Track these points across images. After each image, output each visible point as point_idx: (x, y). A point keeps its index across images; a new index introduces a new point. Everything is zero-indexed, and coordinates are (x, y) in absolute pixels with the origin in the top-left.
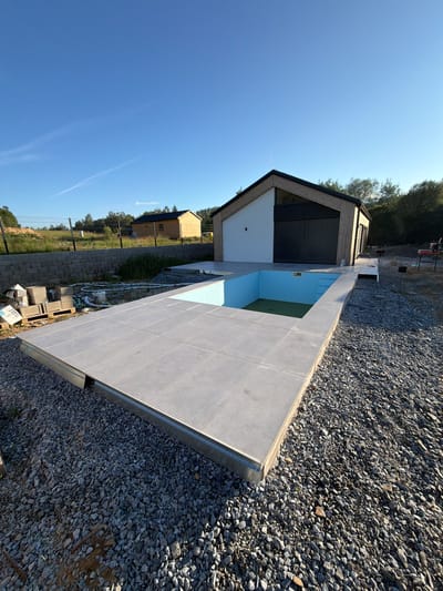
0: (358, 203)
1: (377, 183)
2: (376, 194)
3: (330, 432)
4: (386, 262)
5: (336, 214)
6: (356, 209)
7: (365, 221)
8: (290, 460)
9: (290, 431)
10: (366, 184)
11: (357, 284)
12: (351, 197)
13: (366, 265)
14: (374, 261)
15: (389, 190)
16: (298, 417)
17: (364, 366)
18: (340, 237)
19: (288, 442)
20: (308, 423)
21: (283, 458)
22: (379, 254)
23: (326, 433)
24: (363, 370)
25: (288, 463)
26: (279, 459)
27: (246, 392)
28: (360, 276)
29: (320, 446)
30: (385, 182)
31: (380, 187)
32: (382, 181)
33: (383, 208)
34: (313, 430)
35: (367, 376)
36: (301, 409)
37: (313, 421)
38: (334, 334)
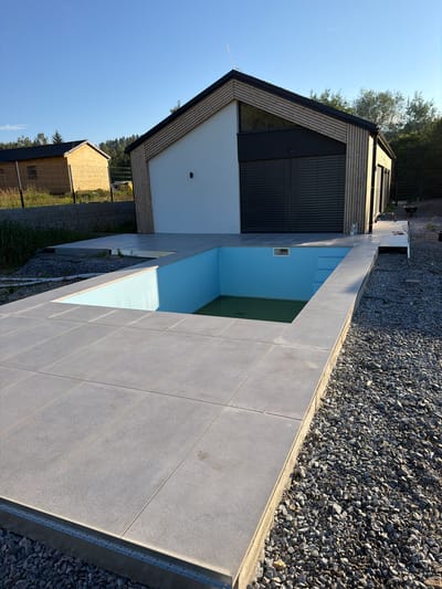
0: (374, 131)
1: (401, 99)
2: (399, 117)
3: (344, 508)
4: (419, 226)
5: (339, 148)
6: (371, 140)
7: (385, 161)
8: (281, 563)
9: (280, 515)
10: (384, 98)
11: (377, 263)
12: (363, 120)
13: (390, 232)
14: (401, 225)
15: (419, 110)
16: (293, 489)
17: (394, 394)
18: (348, 186)
19: (277, 533)
20: (310, 496)
21: (270, 562)
22: (409, 214)
23: (338, 508)
24: (392, 400)
25: (278, 568)
26: (264, 565)
27: (203, 456)
28: (382, 250)
29: (330, 532)
30: (412, 98)
31: (405, 105)
32: (409, 97)
33: (412, 140)
34: (319, 508)
35: (399, 409)
36: (296, 476)
37: (316, 492)
38: (345, 346)
